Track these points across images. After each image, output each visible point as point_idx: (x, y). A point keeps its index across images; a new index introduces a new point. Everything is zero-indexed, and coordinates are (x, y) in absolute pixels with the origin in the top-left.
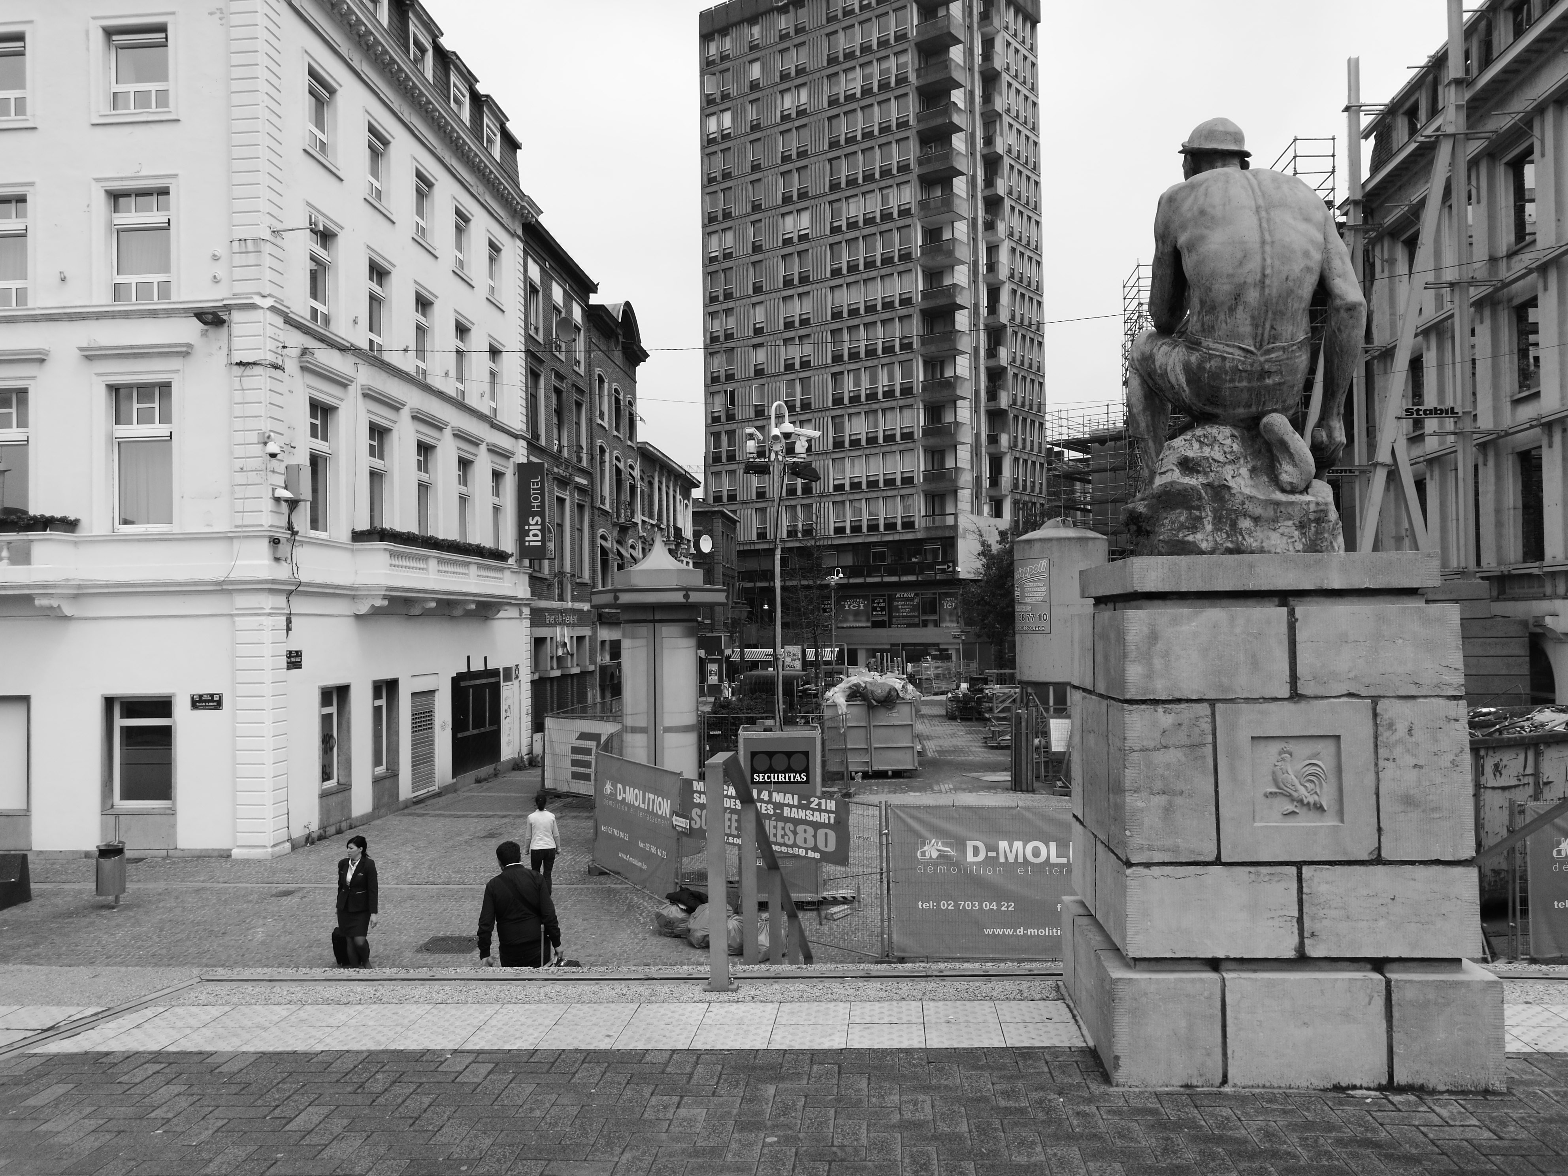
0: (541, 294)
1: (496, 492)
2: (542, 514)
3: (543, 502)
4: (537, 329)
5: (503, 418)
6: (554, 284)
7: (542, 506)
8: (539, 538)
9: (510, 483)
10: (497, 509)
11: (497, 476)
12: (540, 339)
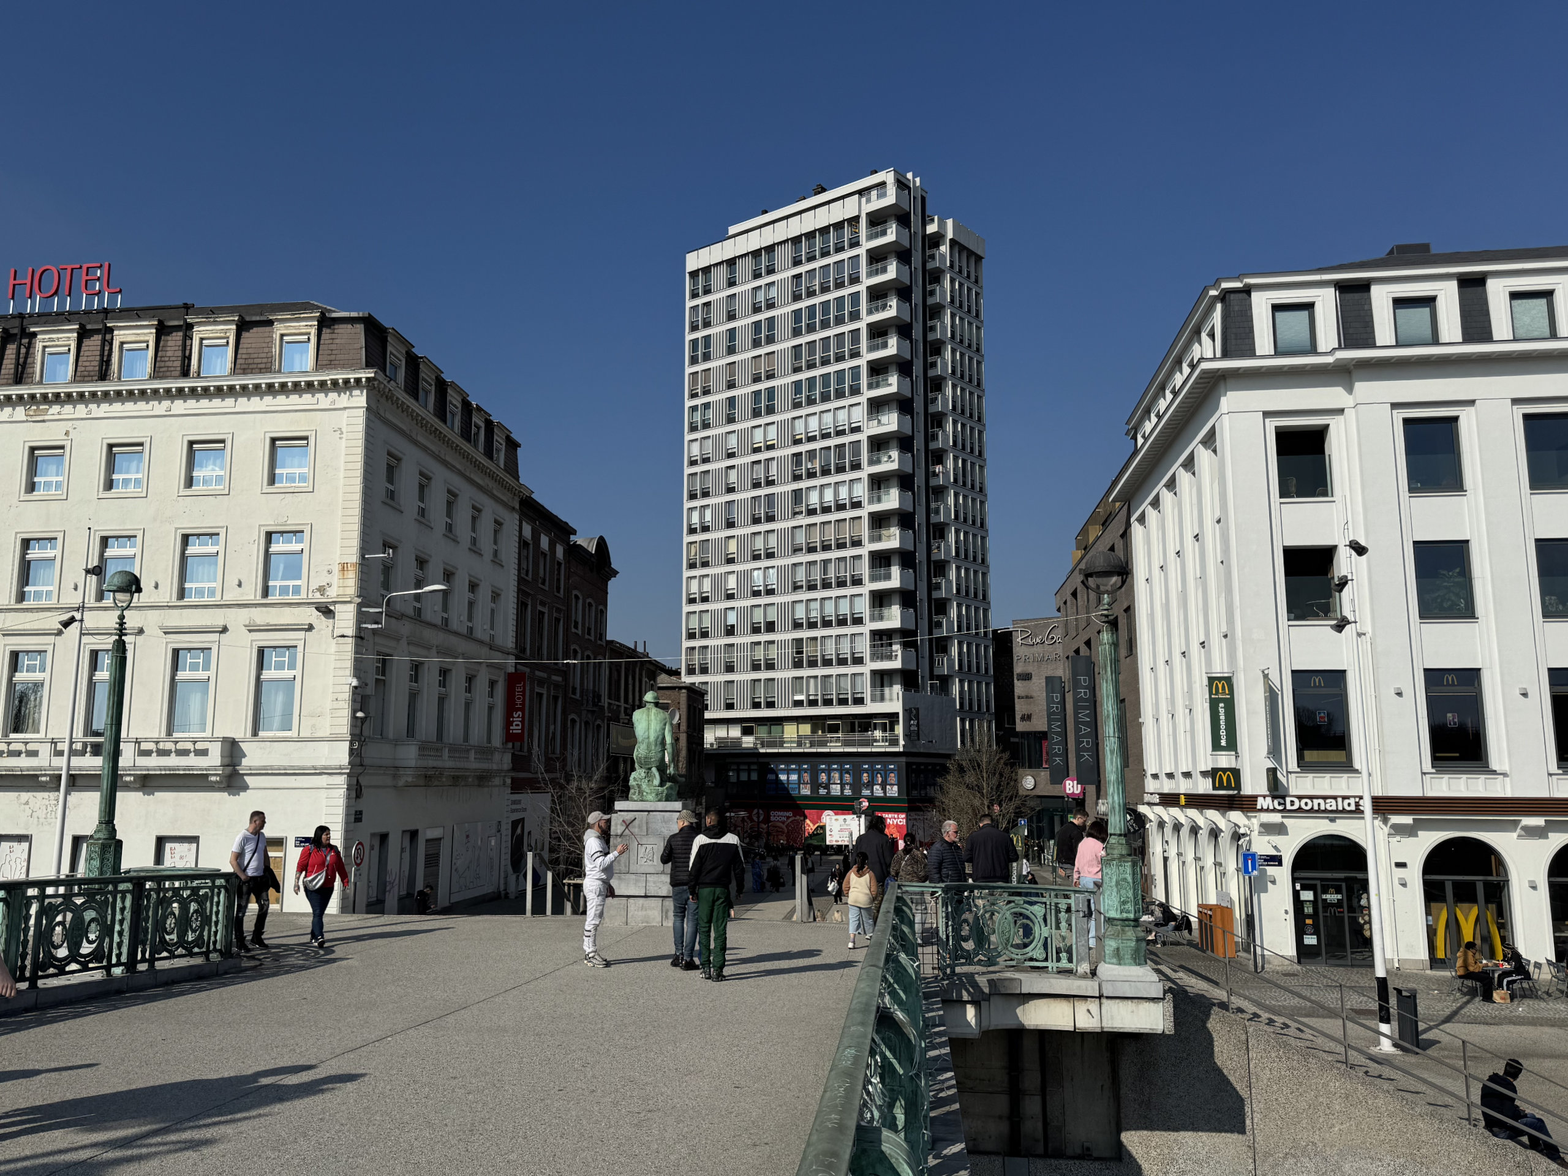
0: (531, 546)
1: (491, 695)
2: (522, 710)
3: (524, 700)
4: (527, 571)
5: (499, 641)
6: (542, 536)
7: (523, 704)
8: (520, 727)
9: (500, 690)
10: (491, 708)
11: (492, 684)
12: (529, 578)
